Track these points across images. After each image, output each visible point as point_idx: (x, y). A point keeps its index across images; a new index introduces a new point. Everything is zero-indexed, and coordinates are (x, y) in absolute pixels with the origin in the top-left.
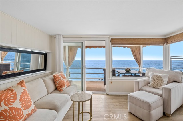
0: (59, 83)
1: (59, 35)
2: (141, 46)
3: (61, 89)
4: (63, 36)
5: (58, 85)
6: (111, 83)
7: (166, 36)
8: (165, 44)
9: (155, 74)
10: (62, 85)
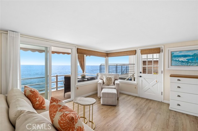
0: (40, 99)
1: (13, 31)
2: (85, 55)
3: (43, 106)
4: (21, 34)
5: (39, 102)
6: (78, 89)
7: (107, 51)
8: (107, 57)
9: (108, 76)
10: (43, 101)
